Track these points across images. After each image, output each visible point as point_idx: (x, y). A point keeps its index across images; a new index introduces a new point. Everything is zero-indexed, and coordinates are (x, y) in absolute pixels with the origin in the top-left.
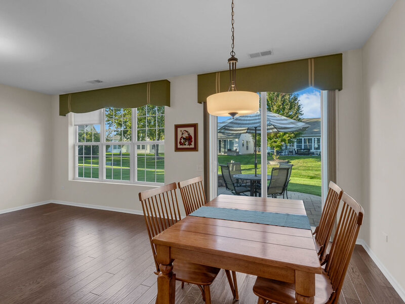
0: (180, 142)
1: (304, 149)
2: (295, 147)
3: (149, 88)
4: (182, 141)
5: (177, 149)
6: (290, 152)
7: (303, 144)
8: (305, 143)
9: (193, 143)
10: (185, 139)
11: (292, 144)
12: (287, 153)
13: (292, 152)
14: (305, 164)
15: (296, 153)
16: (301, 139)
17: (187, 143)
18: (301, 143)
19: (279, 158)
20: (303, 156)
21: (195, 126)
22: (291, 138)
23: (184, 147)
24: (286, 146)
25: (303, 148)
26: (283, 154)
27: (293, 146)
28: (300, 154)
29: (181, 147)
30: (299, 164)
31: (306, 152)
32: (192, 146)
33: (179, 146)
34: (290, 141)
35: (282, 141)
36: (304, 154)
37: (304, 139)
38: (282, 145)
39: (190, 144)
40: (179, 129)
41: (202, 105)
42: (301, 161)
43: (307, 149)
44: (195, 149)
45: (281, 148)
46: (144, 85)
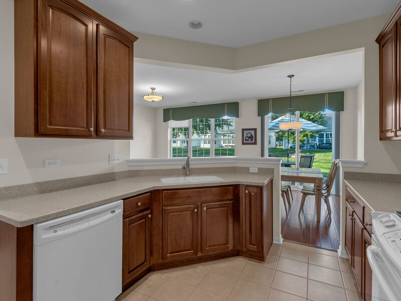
0: (246, 139)
1: (326, 144)
2: (317, 142)
3: (226, 107)
4: (247, 138)
5: (243, 143)
6: (311, 146)
7: (325, 139)
8: (326, 138)
9: (254, 140)
10: (249, 137)
11: (313, 139)
12: (308, 148)
13: (314, 146)
14: (326, 158)
15: (318, 148)
16: (323, 134)
17: (250, 140)
18: (323, 138)
19: (301, 152)
20: (324, 150)
21: (255, 130)
22: (313, 133)
23: (248, 142)
24: (308, 141)
25: (325, 142)
26: (305, 148)
27: (315, 140)
28: (322, 148)
29: (246, 142)
30: (321, 158)
31: (328, 146)
32: (253, 142)
33: (245, 142)
34: (312, 136)
35: (304, 136)
36: (326, 148)
37: (326, 134)
38: (304, 140)
39: (252, 140)
40: (245, 132)
41: (260, 117)
42: (323, 154)
43: (329, 144)
44: (255, 143)
45: (303, 143)
46: (224, 104)
